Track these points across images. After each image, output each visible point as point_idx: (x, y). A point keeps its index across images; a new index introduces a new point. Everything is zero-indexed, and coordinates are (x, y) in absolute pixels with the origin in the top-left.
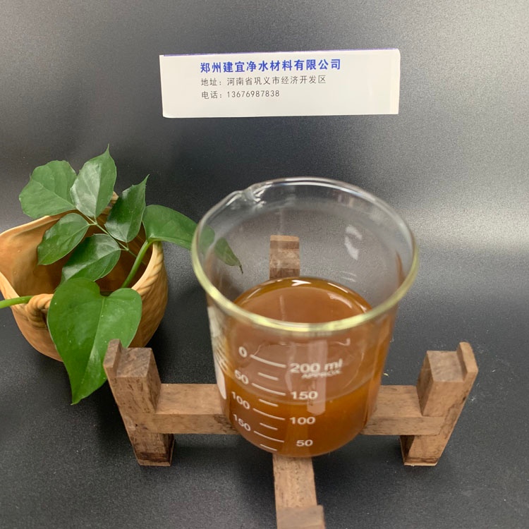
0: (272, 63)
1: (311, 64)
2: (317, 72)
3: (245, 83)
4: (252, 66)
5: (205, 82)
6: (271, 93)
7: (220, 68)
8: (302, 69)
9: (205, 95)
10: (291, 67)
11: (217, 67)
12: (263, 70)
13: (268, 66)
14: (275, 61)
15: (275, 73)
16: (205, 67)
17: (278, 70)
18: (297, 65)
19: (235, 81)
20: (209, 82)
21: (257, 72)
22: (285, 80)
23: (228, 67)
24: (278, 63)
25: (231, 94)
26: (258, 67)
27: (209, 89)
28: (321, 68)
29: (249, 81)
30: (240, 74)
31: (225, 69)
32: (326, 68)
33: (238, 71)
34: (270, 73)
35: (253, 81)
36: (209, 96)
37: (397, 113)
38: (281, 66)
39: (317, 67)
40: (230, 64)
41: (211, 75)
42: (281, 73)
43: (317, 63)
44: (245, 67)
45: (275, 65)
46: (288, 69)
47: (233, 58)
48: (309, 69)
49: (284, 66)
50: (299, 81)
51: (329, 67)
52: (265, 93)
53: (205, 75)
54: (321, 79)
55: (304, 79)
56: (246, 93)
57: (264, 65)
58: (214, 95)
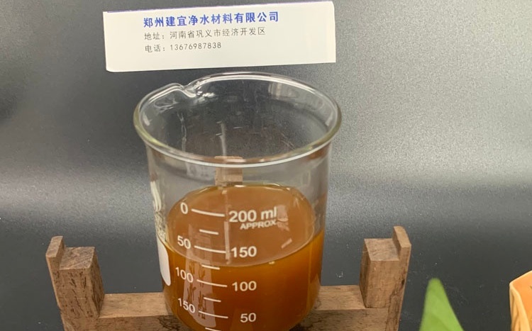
0: (213, 17)
1: (251, 17)
2: (256, 24)
3: (187, 36)
4: (194, 20)
5: (147, 36)
6: (213, 45)
7: (162, 22)
8: (242, 22)
9: (148, 48)
10: (231, 20)
11: (159, 21)
12: (205, 23)
13: (210, 19)
14: (216, 15)
15: (216, 26)
16: (148, 22)
17: (219, 23)
18: (237, 18)
19: (178, 34)
20: (152, 37)
21: (199, 25)
22: (226, 32)
23: (171, 21)
24: (219, 17)
25: (174, 47)
26: (199, 20)
27: (153, 43)
28: (260, 21)
29: (191, 34)
30: (182, 28)
31: (168, 24)
32: (264, 20)
33: (180, 25)
34: (211, 26)
35: (195, 34)
36: (153, 49)
37: (335, 62)
38: (221, 19)
39: (257, 19)
40: (172, 19)
41: (154, 29)
42: (222, 26)
43: (256, 16)
44: (187, 21)
45: (215, 19)
46: (228, 22)
47: (176, 13)
48: (248, 21)
49: (225, 20)
50: (240, 33)
51: (268, 19)
52: (207, 45)
53: (148, 30)
54: (260, 31)
55: (244, 31)
56: (188, 45)
57: (205, 19)
58: (158, 48)
